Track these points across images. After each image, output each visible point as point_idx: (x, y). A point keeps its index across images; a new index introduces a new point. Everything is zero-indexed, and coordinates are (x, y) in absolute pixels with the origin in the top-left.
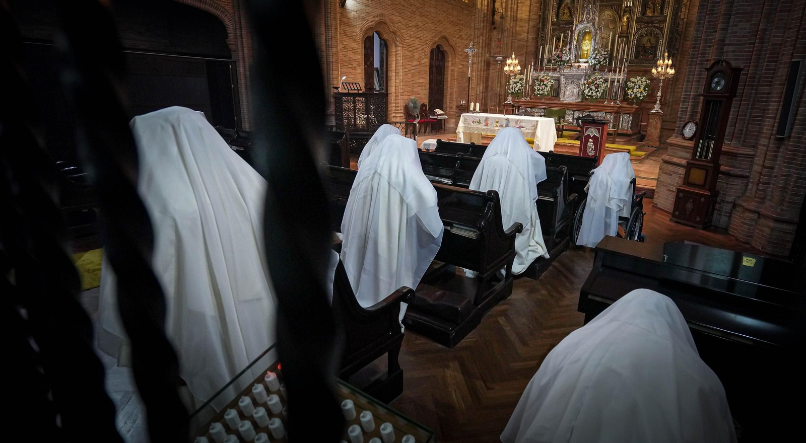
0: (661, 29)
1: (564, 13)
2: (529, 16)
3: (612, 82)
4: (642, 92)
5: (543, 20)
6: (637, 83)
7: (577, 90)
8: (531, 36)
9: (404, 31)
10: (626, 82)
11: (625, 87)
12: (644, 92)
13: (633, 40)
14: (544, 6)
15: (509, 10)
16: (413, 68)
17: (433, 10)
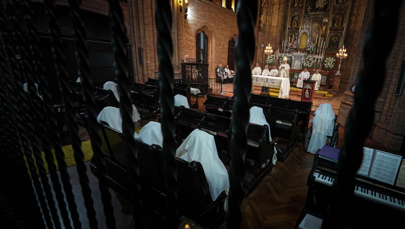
0: (341, 34)
1: (294, 24)
2: (277, 25)
3: (317, 60)
4: (331, 65)
5: (284, 27)
6: (329, 61)
7: (300, 63)
8: (278, 35)
9: (216, 31)
10: (324, 60)
11: (323, 62)
12: (332, 65)
13: (328, 39)
14: (285, 20)
15: (268, 21)
16: (220, 50)
17: (230, 21)
